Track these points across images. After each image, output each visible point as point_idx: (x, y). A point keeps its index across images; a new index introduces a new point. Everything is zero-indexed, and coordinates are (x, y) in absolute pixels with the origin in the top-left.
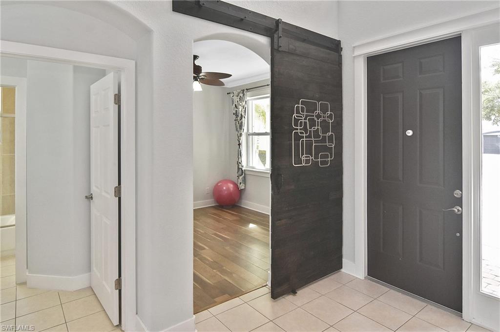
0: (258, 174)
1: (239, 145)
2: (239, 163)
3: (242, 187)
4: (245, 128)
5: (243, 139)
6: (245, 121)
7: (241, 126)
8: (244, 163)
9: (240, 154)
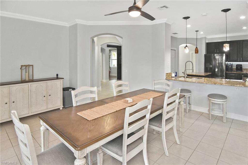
0: (114, 68)
1: (110, 62)
2: (109, 66)
3: (110, 71)
4: (111, 58)
5: (110, 61)
6: (111, 56)
7: (110, 58)
8: (110, 66)
9: (110, 64)
